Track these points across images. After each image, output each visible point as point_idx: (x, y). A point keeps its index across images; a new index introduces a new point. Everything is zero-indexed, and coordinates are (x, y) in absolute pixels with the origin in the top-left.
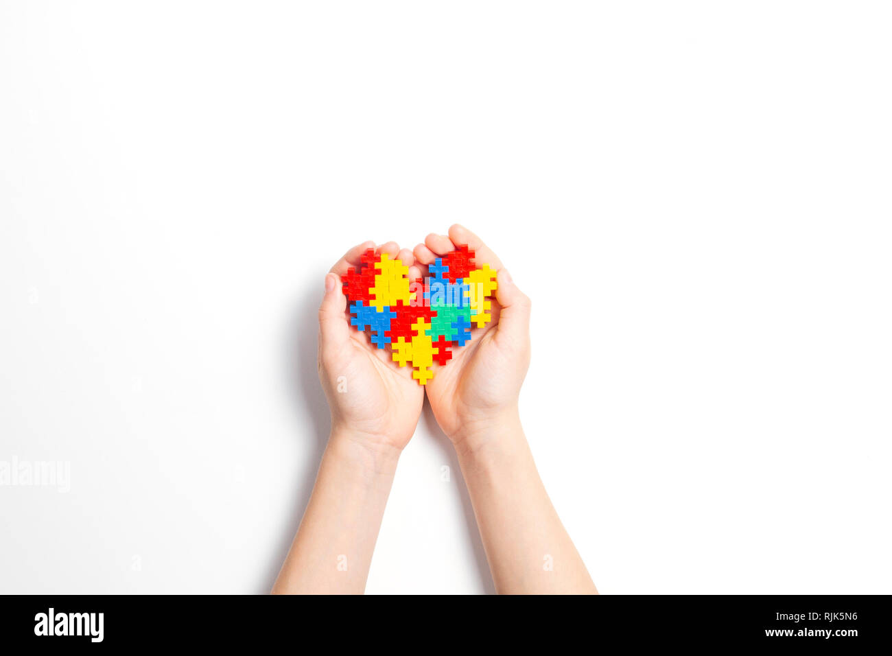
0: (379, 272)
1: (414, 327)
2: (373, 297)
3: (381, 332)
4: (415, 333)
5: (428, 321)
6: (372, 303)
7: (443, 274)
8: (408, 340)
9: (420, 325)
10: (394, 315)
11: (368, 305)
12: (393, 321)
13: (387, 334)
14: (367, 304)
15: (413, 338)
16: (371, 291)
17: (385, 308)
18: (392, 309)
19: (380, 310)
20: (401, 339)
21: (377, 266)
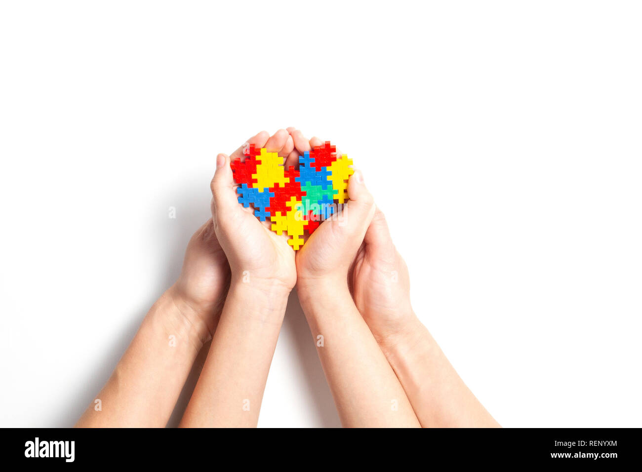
0: (259, 162)
1: (288, 204)
2: (256, 181)
3: (262, 208)
4: (289, 209)
5: (299, 199)
6: (255, 185)
7: (311, 164)
8: (284, 214)
9: (293, 202)
10: (273, 195)
11: (252, 187)
12: (272, 199)
13: (267, 209)
14: (250, 186)
15: (288, 213)
16: (254, 176)
17: (265, 189)
18: (271, 190)
19: (261, 191)
20: (278, 213)
21: (258, 158)
